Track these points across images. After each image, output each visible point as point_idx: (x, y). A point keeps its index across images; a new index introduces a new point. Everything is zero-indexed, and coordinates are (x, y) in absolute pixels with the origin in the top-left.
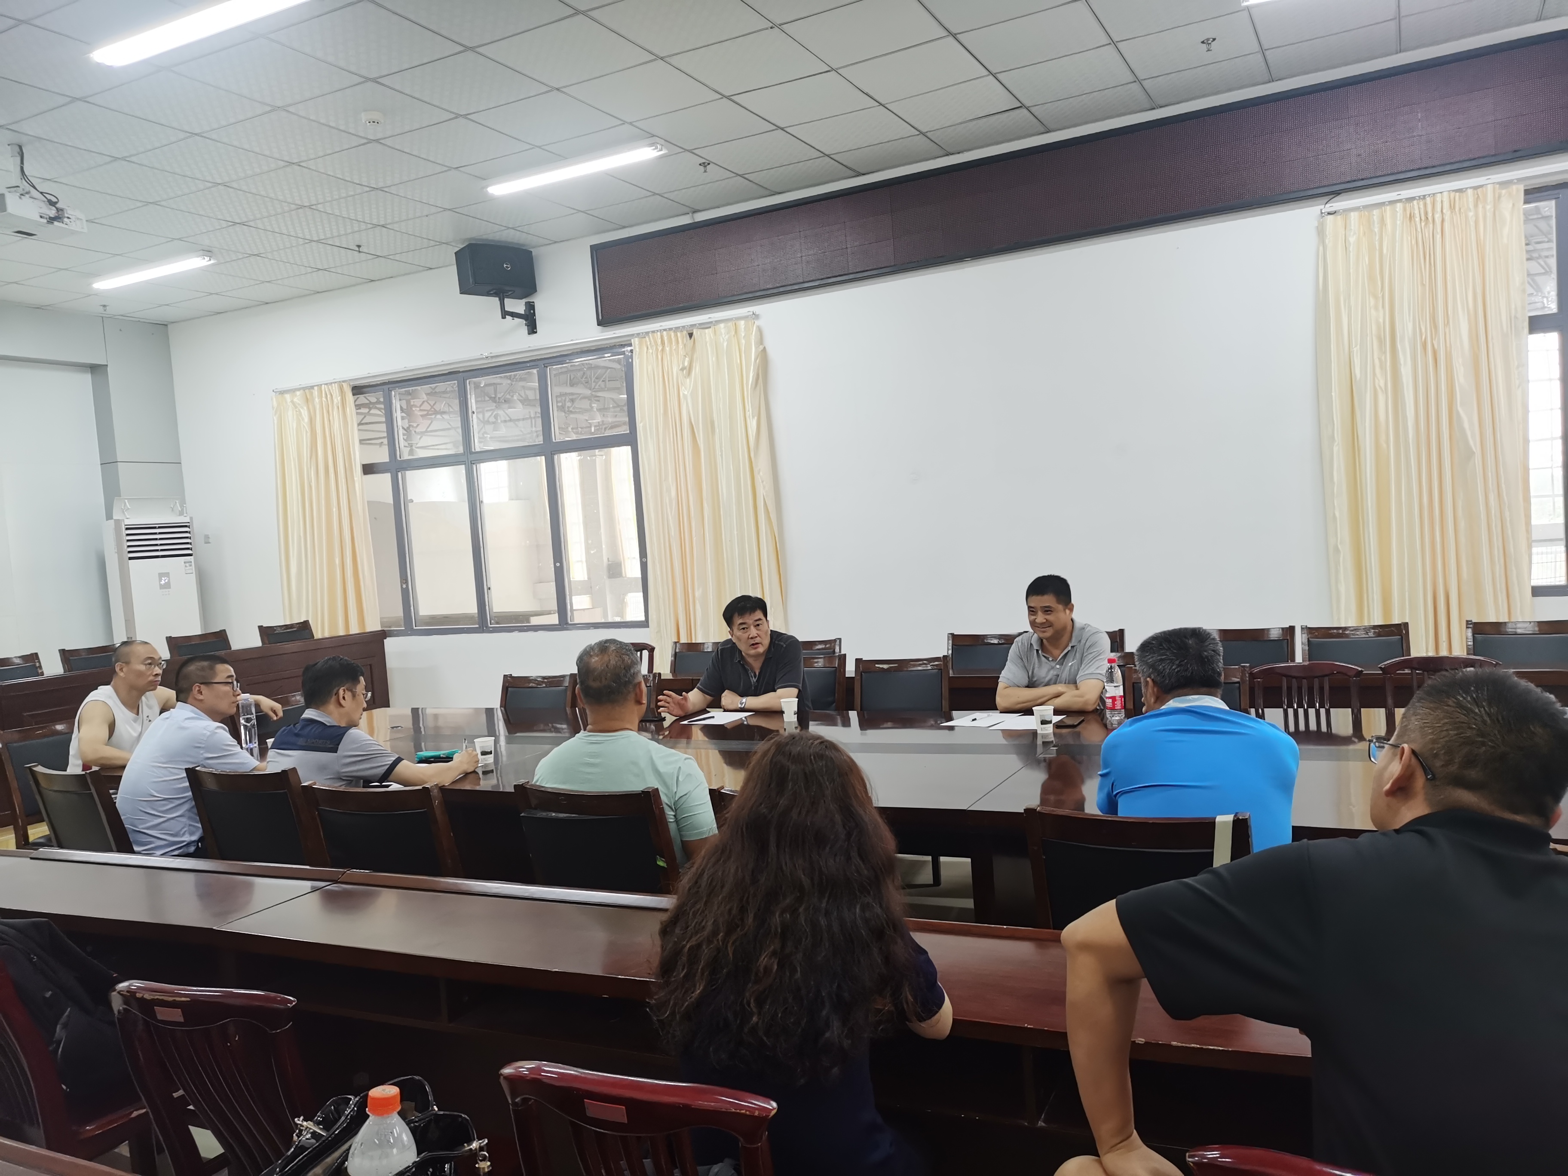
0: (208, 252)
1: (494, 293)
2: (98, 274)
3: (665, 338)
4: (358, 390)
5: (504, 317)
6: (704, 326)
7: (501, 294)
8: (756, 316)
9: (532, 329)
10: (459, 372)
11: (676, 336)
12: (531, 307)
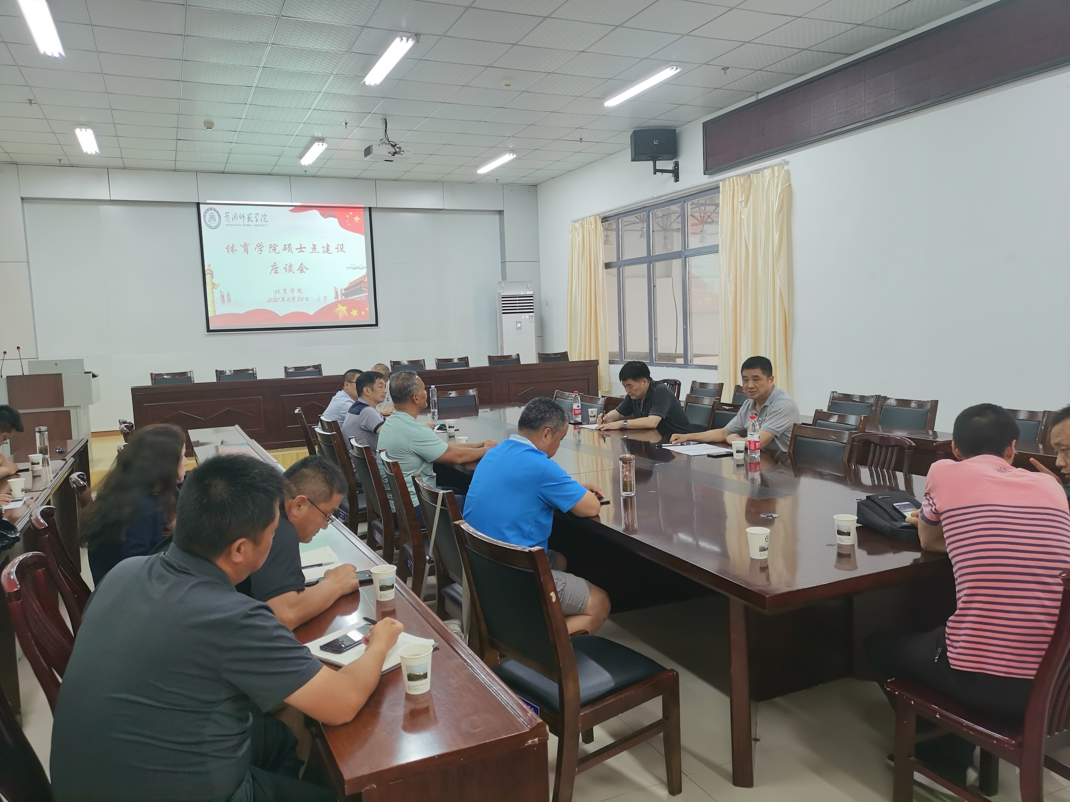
0: (512, 151)
1: (651, 159)
2: (478, 166)
3: (735, 181)
4: (605, 219)
5: (655, 174)
6: (757, 171)
7: (654, 159)
8: (787, 163)
9: (677, 179)
10: (646, 207)
11: (740, 179)
12: (677, 164)
